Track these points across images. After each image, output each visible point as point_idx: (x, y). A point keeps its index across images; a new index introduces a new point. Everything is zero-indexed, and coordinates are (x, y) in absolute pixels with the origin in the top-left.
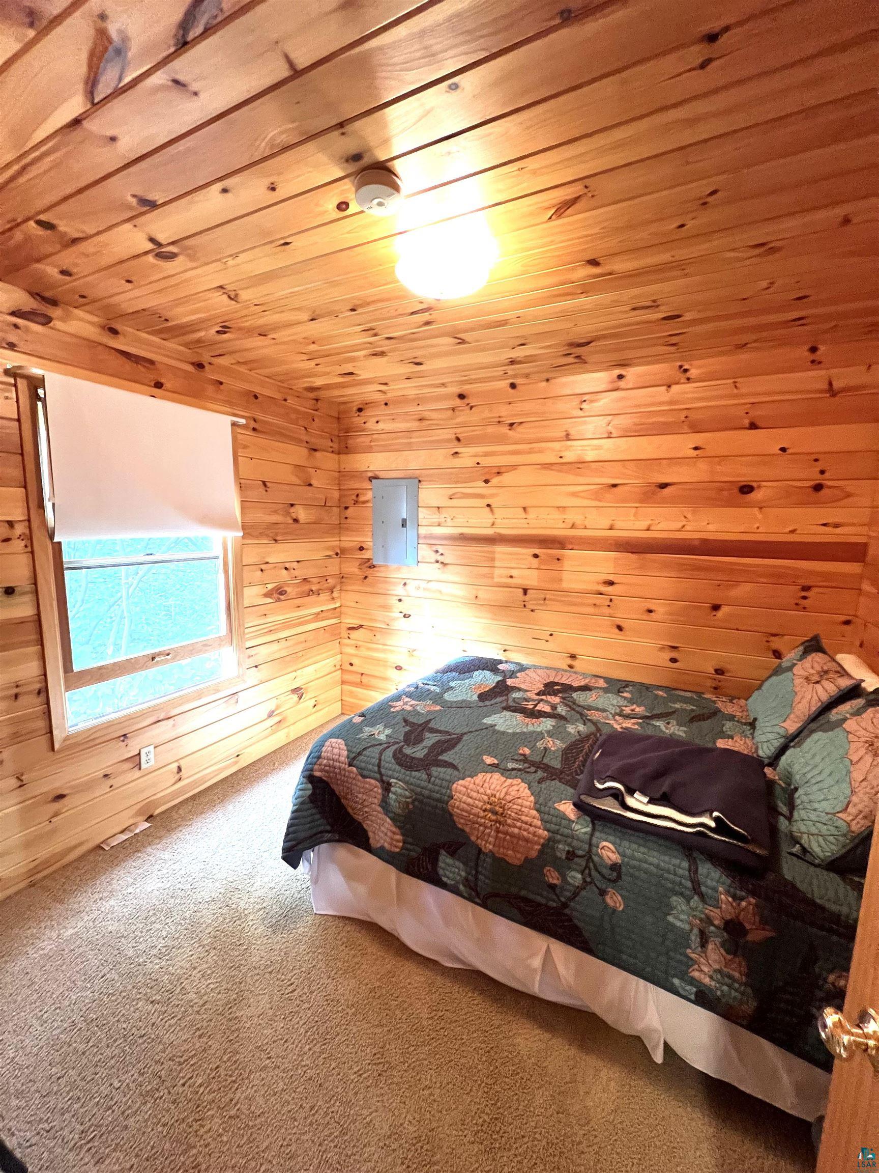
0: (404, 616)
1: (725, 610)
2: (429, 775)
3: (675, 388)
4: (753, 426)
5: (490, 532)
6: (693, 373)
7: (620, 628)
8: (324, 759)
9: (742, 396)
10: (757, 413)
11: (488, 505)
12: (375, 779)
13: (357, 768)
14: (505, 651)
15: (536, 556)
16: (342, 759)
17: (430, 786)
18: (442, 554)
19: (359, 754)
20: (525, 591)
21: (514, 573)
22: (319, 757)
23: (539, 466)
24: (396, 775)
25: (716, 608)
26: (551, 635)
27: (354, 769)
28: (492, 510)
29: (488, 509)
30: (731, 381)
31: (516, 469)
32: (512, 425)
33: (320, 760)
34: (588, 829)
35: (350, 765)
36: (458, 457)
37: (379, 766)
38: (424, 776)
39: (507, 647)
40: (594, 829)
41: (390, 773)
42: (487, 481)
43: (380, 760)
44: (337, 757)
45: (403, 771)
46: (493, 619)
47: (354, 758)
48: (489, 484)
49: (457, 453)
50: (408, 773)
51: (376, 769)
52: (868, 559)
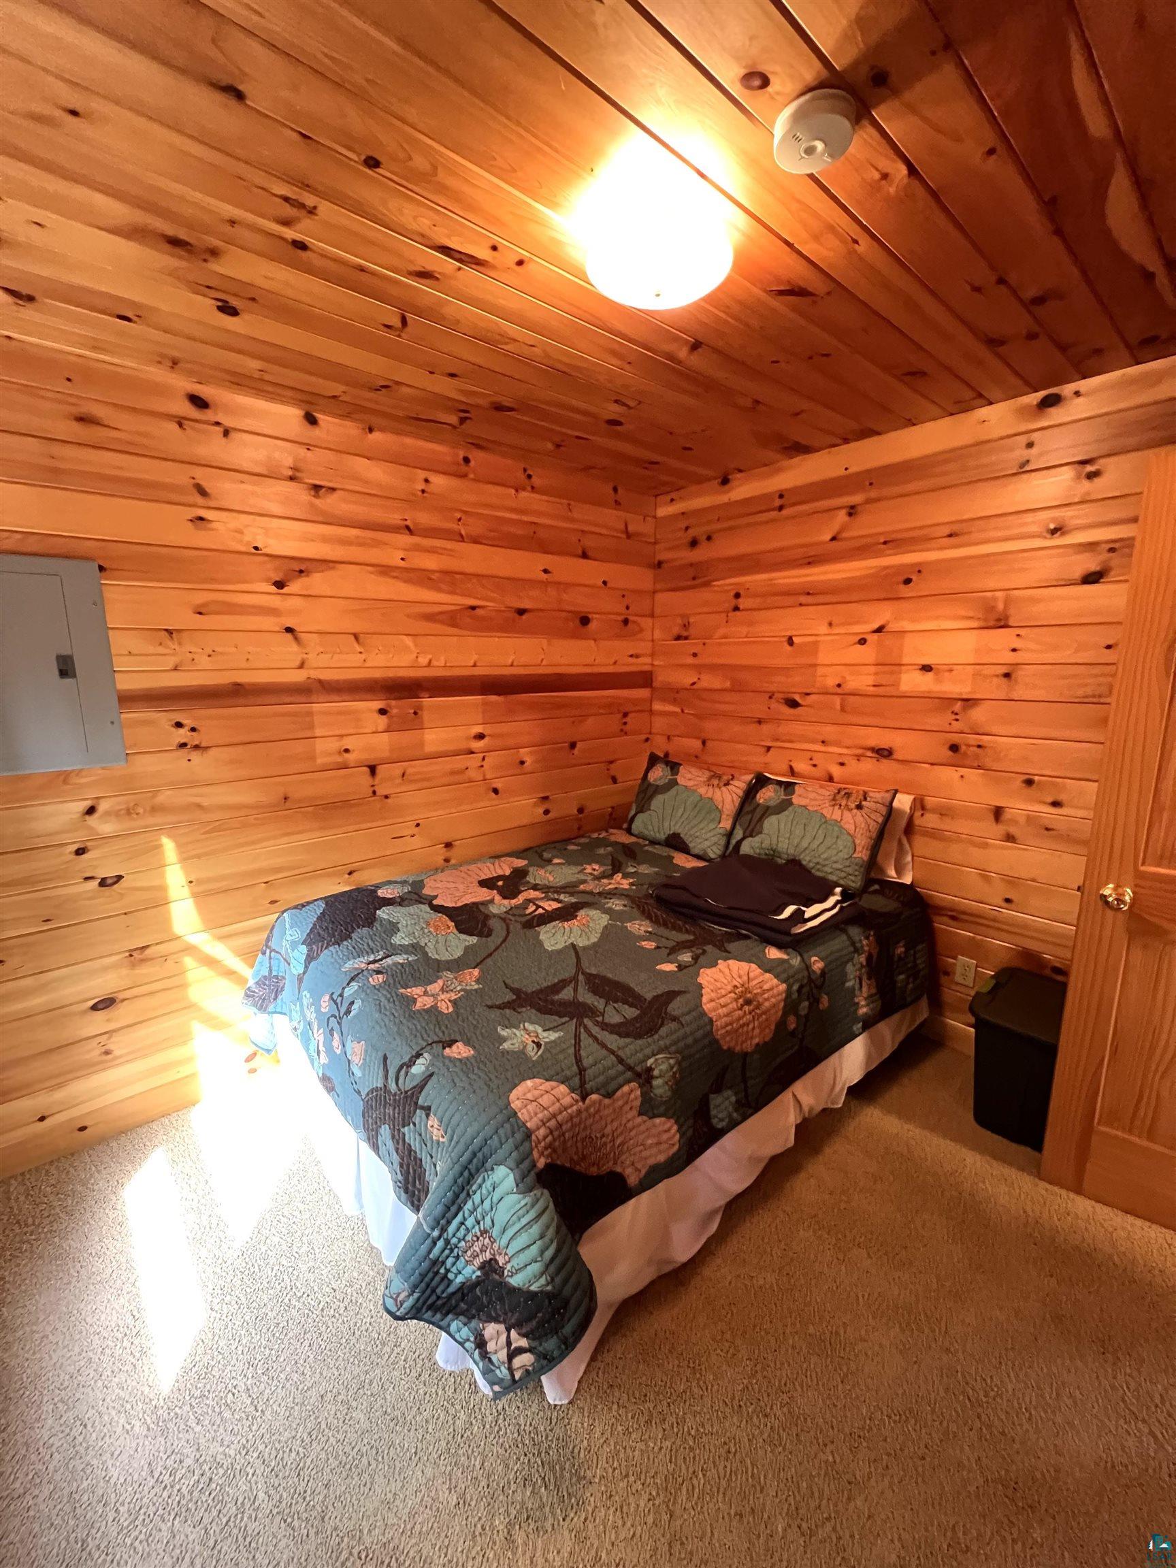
0: (103, 883)
1: (579, 745)
2: (674, 1019)
3: (523, 494)
4: (585, 556)
5: (298, 677)
6: (536, 481)
7: (496, 791)
8: (538, 1129)
9: (573, 520)
10: (589, 542)
11: (289, 630)
12: (629, 1081)
13: (597, 1091)
14: (350, 873)
15: (383, 712)
16: (567, 1100)
17: (688, 1030)
18: (193, 730)
19: (582, 1071)
20: (373, 770)
21: (348, 743)
22: (528, 1135)
23: (370, 568)
24: (648, 1051)
25: (573, 745)
26: (418, 825)
27: (594, 1097)
28: (296, 639)
29: (289, 636)
30: (565, 501)
31: (333, 568)
32: (317, 488)
33: (534, 1137)
34: (799, 958)
35: (584, 1099)
36: (206, 529)
37: (621, 1061)
38: (673, 1025)
39: (351, 867)
40: (801, 955)
41: (640, 1055)
42: (280, 585)
43: (613, 1052)
44: (558, 1104)
45: (650, 1040)
46: (321, 828)
47: (583, 1083)
48: (285, 590)
49: (201, 519)
50: (656, 1037)
51: (620, 1068)
52: (654, 684)
